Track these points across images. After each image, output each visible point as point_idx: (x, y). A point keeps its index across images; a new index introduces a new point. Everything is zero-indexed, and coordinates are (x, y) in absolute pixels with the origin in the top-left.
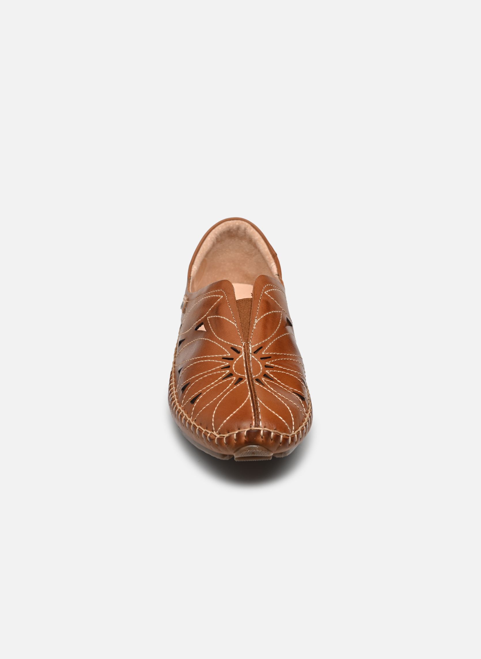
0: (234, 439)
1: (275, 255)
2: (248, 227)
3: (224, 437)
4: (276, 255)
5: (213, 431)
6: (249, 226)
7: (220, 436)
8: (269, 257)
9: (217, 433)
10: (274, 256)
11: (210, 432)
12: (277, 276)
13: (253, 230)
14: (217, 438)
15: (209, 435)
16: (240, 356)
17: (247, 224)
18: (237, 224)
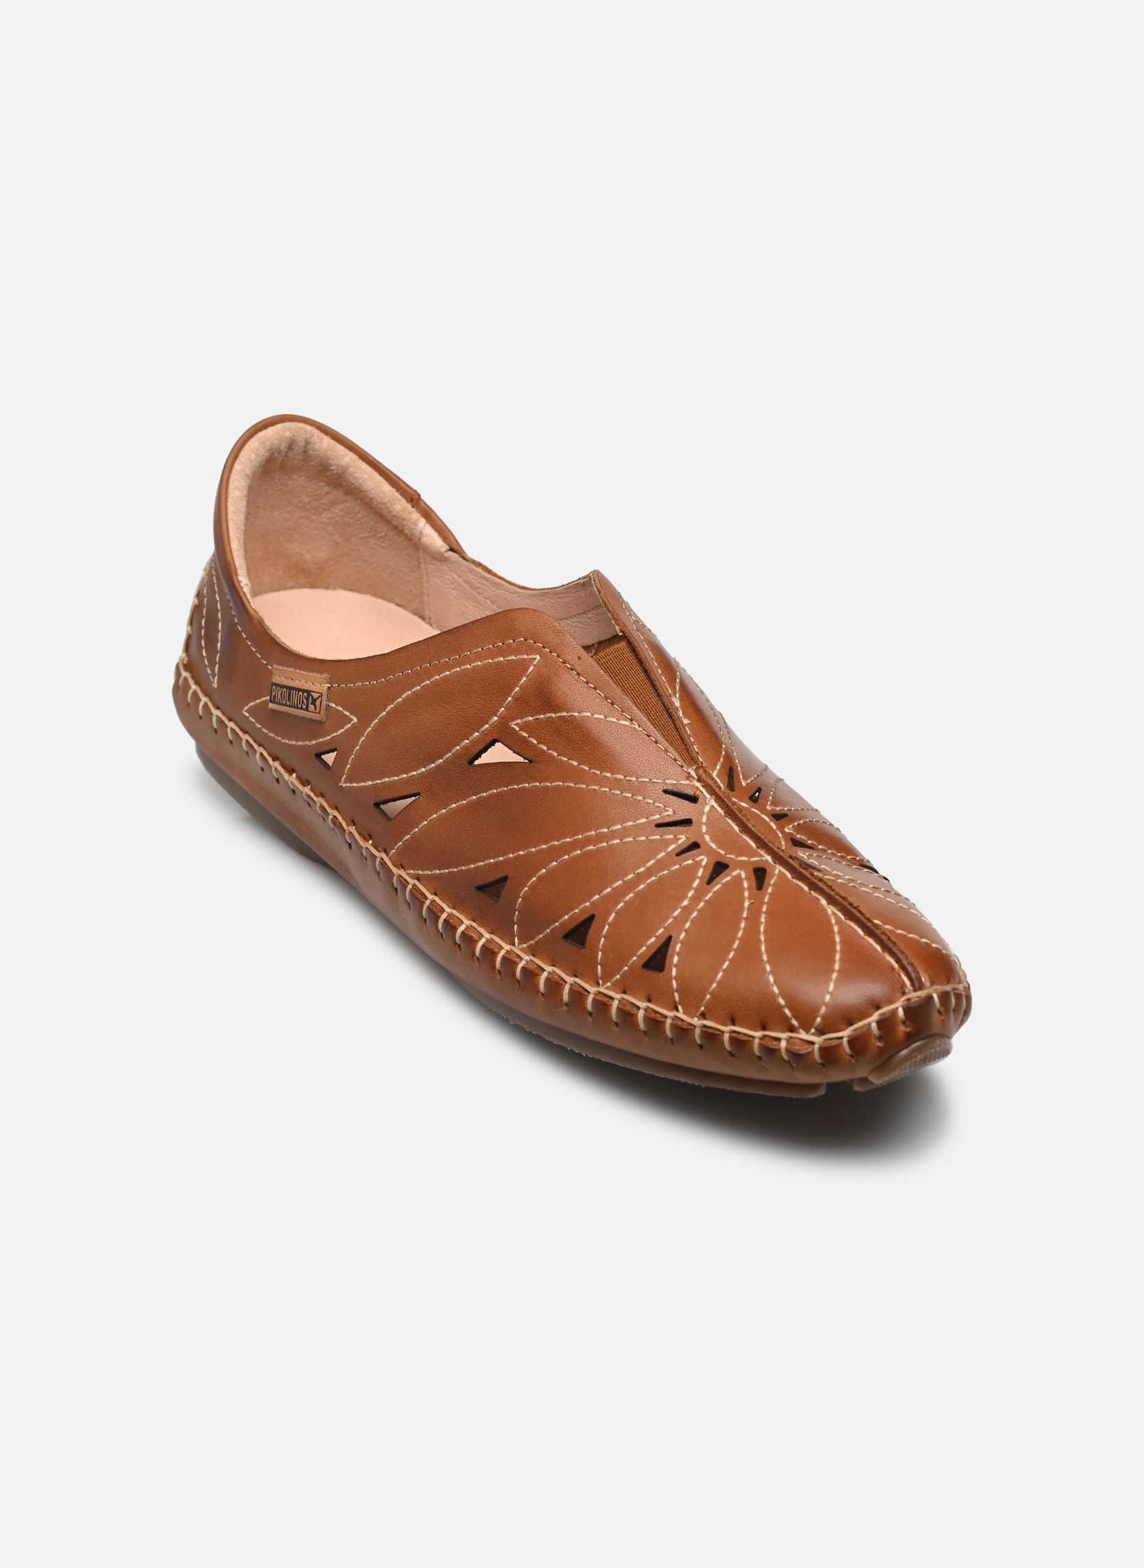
0: (875, 1037)
1: (417, 497)
2: (313, 436)
3: (842, 1038)
4: (419, 495)
5: (792, 1029)
6: (316, 432)
7: (826, 1040)
8: (400, 506)
9: (813, 1034)
10: (414, 499)
11: (783, 1036)
12: (451, 553)
13: (327, 441)
14: (817, 1046)
15: (783, 1044)
16: (707, 809)
17: (309, 428)
18: (288, 434)
